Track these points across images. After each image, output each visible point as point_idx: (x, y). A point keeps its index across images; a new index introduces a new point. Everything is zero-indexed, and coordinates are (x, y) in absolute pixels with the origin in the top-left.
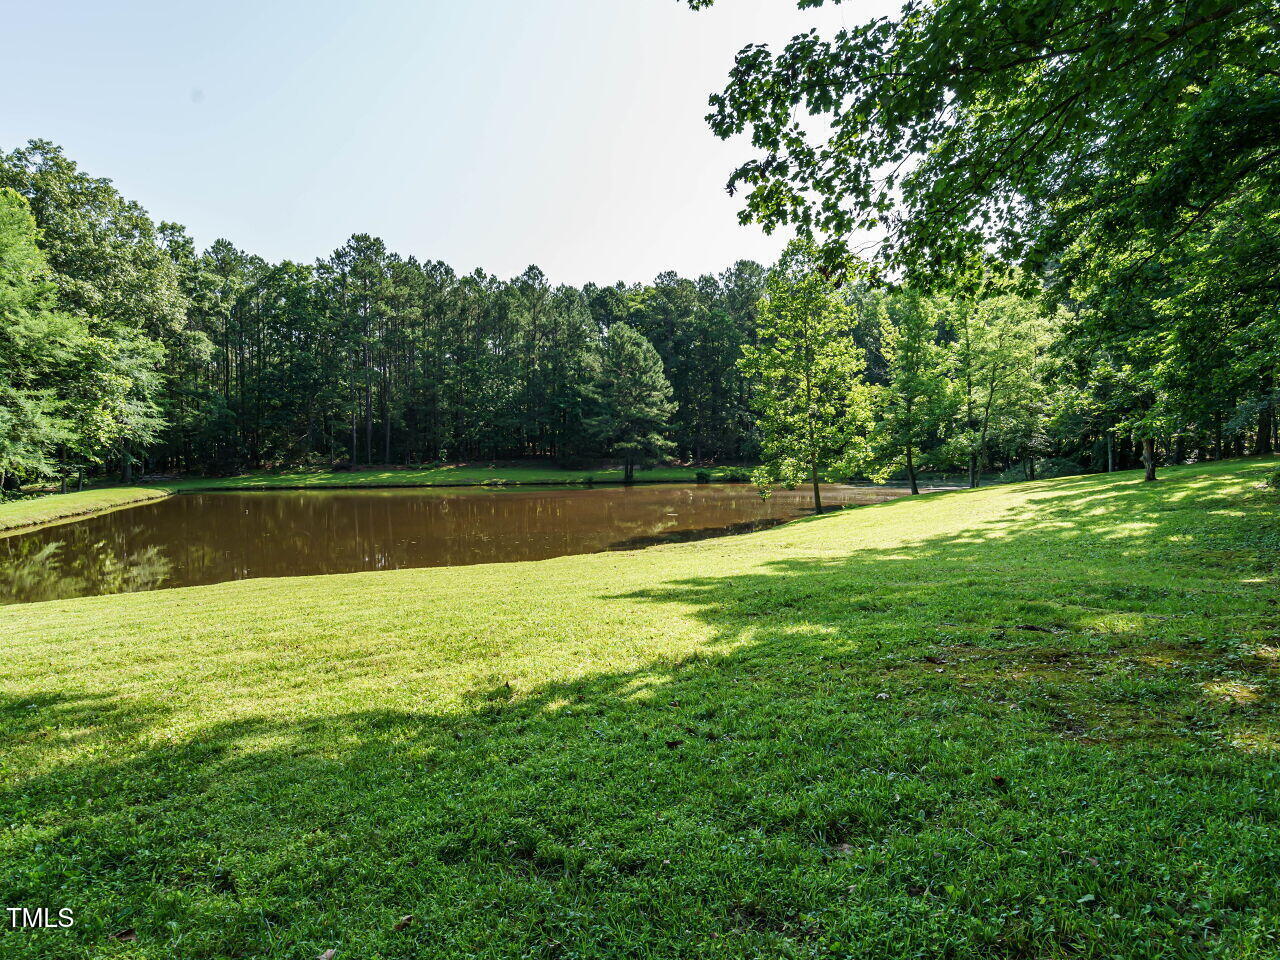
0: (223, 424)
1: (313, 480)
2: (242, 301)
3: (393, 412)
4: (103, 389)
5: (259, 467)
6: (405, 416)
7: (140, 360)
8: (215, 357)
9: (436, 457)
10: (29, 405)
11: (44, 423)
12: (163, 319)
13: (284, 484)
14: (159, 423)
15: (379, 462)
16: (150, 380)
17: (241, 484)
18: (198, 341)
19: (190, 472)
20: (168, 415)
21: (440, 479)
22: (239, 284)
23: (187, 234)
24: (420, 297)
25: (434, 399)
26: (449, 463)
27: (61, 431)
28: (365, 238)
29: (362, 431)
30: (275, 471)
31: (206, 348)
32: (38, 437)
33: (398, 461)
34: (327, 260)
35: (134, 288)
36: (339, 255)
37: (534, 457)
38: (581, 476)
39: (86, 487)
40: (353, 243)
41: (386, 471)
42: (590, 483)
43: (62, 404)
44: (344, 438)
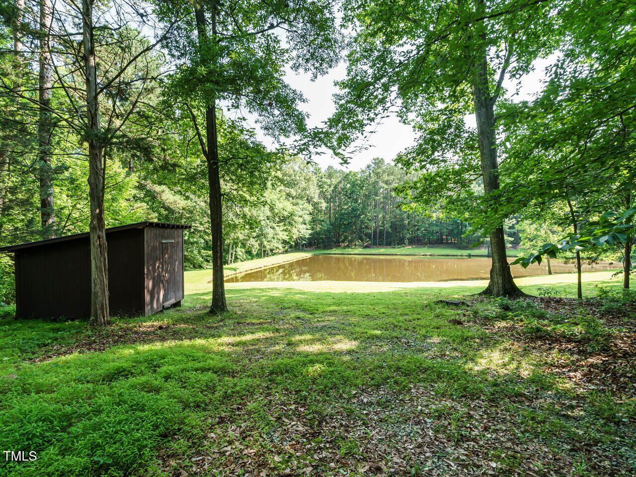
0: (328, 231)
1: (356, 251)
2: (335, 187)
3: (387, 226)
4: (295, 222)
5: (339, 246)
6: (391, 227)
7: (305, 212)
8: (326, 208)
9: (404, 243)
10: (277, 228)
11: (281, 233)
12: (312, 198)
13: (346, 253)
14: (310, 232)
15: (381, 245)
16: (308, 218)
17: (333, 252)
18: (321, 203)
19: (318, 248)
20: (312, 229)
21: (403, 252)
22: (334, 181)
23: (319, 166)
24: (398, 179)
25: (403, 220)
26: (409, 245)
27: (284, 236)
28: (378, 159)
29: (375, 232)
30: (345, 248)
31: (324, 205)
32: (279, 238)
33: (389, 244)
34: (364, 169)
35: (305, 189)
36: (368, 167)
37: (447, 243)
38: (466, 252)
39: (290, 252)
40: (373, 161)
41: (383, 248)
42: (470, 256)
43: (285, 228)
44: (368, 235)
